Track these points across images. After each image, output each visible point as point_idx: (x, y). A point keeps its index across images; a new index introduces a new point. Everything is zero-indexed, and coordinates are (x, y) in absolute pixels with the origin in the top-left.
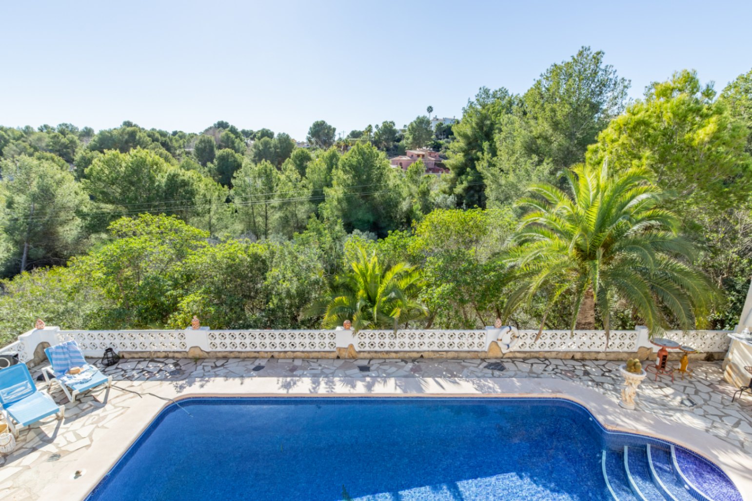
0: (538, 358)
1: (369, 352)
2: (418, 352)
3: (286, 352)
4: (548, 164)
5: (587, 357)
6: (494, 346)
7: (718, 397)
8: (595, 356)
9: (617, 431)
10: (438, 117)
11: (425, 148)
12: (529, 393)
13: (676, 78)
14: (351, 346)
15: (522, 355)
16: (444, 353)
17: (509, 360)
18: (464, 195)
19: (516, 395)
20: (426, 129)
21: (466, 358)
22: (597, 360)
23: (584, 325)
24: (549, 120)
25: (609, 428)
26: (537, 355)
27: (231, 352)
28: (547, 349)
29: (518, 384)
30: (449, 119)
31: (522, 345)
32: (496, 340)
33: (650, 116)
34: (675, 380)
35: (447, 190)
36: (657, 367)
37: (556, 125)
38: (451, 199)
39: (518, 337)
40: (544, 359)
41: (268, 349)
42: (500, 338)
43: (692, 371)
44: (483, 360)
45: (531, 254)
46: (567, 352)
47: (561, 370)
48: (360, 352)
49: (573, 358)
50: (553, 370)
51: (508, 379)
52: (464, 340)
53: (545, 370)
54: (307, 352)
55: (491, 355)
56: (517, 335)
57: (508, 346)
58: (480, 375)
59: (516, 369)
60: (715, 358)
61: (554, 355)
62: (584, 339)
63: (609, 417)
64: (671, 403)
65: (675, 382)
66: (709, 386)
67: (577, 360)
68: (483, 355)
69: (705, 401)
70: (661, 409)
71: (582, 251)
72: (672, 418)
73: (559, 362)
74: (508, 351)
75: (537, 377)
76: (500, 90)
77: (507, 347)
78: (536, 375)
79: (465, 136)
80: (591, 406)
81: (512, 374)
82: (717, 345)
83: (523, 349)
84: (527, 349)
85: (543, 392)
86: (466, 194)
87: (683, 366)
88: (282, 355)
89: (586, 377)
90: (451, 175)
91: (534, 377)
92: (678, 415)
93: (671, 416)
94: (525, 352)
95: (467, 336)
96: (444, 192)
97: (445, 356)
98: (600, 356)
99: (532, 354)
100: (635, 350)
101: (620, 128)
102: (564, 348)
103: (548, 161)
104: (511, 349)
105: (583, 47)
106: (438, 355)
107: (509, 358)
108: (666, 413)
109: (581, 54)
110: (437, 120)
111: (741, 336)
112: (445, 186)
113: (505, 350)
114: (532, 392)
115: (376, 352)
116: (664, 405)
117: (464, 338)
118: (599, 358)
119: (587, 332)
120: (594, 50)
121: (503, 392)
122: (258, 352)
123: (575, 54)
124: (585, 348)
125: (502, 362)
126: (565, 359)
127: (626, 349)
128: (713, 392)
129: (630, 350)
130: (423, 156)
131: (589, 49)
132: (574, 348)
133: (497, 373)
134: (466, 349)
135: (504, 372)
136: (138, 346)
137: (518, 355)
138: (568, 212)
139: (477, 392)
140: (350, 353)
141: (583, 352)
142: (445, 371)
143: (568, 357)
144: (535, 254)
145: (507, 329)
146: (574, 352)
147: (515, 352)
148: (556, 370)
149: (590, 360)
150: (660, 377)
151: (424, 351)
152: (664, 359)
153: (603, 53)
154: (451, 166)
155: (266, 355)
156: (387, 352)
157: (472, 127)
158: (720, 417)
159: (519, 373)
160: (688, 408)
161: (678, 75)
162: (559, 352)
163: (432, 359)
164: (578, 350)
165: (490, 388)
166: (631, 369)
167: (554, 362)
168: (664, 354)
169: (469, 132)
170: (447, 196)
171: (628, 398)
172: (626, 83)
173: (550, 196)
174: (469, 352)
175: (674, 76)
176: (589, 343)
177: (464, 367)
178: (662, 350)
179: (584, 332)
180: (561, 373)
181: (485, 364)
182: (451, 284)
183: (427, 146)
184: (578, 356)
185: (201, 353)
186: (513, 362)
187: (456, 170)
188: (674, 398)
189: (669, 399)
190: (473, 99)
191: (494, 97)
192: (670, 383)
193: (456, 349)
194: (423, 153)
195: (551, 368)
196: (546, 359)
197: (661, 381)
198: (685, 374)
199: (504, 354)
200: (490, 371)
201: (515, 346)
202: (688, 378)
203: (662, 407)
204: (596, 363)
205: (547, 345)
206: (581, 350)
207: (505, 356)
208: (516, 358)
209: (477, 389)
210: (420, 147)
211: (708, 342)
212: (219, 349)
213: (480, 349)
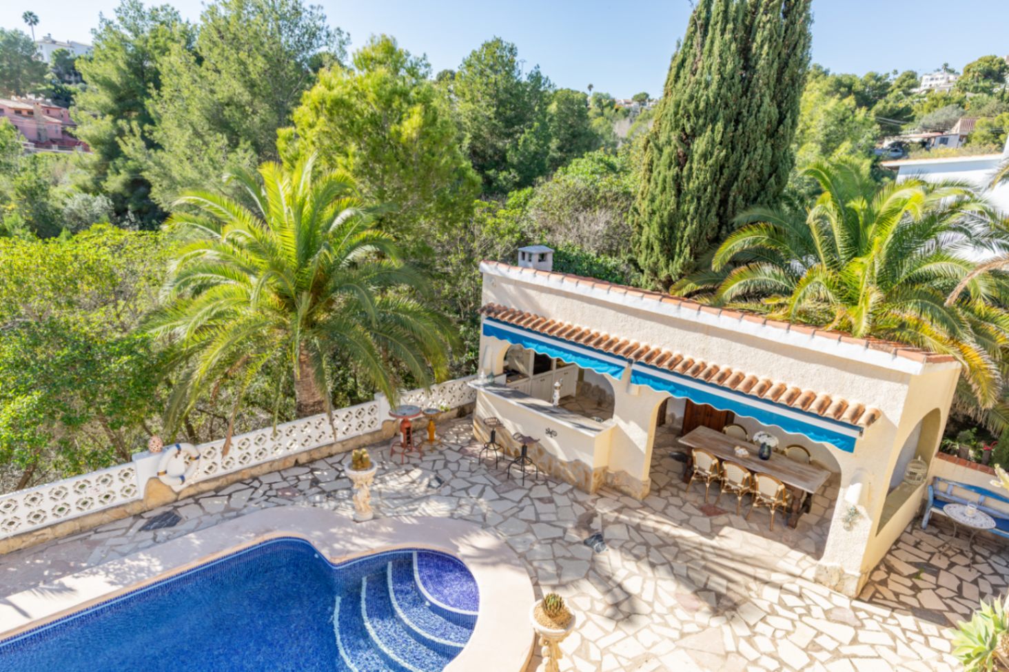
0: (241, 481)
4: (246, 151)
5: (316, 456)
6: (154, 485)
7: (465, 464)
8: (328, 451)
9: (349, 561)
10: (54, 37)
11: (32, 97)
12: (218, 551)
13: (375, 44)
15: (213, 485)
16: (49, 531)
17: (191, 500)
18: (127, 195)
19: (195, 564)
20: (28, 58)
21: (101, 525)
22: (331, 456)
23: (313, 406)
24: (238, 76)
25: (337, 561)
26: (239, 477)
28: (254, 462)
29: (197, 542)
30: (82, 46)
31: (210, 468)
32: (155, 475)
33: (350, 94)
34: (424, 455)
35: (89, 184)
36: (402, 445)
37: (251, 85)
38: (100, 203)
39: (197, 458)
40: (248, 480)
42: (162, 470)
43: (443, 436)
44: (138, 516)
45: (200, 314)
46: (286, 458)
47: (277, 490)
49: (297, 464)
50: (264, 494)
51: (179, 540)
52: (88, 493)
53: (251, 499)
55: (152, 502)
56: (195, 455)
57: (182, 478)
58: (126, 549)
59: (200, 512)
60: (465, 413)
61: (266, 468)
62: (308, 431)
63: (337, 546)
64: (417, 491)
65: (424, 459)
66: (459, 451)
67: (303, 465)
68: (137, 509)
69: (454, 473)
70: (404, 505)
71: (287, 297)
72: (416, 513)
73: (277, 477)
74: (185, 485)
75: (238, 516)
76: (163, 8)
77: (180, 480)
78: (234, 514)
79: (108, 85)
80: (314, 537)
81: (191, 524)
82: (467, 395)
83: (212, 474)
84: (220, 471)
85: (240, 542)
86: (132, 192)
87: (431, 435)
89: (314, 490)
90: (94, 156)
91: (230, 518)
92: (423, 505)
93: (416, 509)
94: (216, 479)
95: (94, 483)
96: (85, 190)
97: (51, 536)
98: (335, 449)
99: (229, 477)
100: (379, 427)
101: (316, 107)
102: (280, 453)
103: (246, 146)
104: (191, 480)
106: (33, 539)
107: (189, 497)
108: (411, 507)
110: (54, 42)
111: (479, 382)
112: (86, 178)
113: (177, 488)
114: (223, 547)
116: (409, 497)
117: (88, 490)
118: (333, 452)
119: (310, 419)
121: (166, 569)
124: (313, 444)
125: (176, 508)
126: (285, 470)
127: (367, 430)
128: (462, 458)
129: (373, 429)
130: (31, 113)
132: (296, 448)
133: (163, 533)
134: (98, 506)
135: (178, 527)
137: (205, 487)
138: (248, 239)
139: (114, 588)
141: (309, 452)
142: (49, 567)
143: (288, 464)
144: (207, 314)
145: (174, 449)
146: (296, 454)
147: (197, 484)
148: (269, 493)
149: (322, 459)
150: (408, 457)
152: (409, 432)
154: (90, 139)
157: (119, 69)
158: (466, 490)
159: (205, 519)
160: (435, 491)
161: (376, 40)
162: (273, 461)
163: (19, 551)
164: (303, 449)
165: (141, 570)
166: (357, 465)
167: (266, 480)
168: (406, 425)
169: (116, 78)
170: (90, 196)
171: (362, 505)
172: (344, 36)
173: (220, 212)
174: (104, 511)
175: (372, 41)
176: (316, 434)
177: (96, 543)
178: (404, 422)
179: (305, 420)
180: (276, 496)
181: (141, 523)
182: (35, 393)
183: (37, 94)
184: (303, 459)
186: (197, 502)
187: (102, 147)
188: (421, 483)
189: (415, 485)
190: (112, 16)
191: (153, 19)
192: (418, 461)
193: (75, 513)
194: (31, 107)
195: (261, 491)
196: (255, 478)
197: (408, 463)
198: (435, 443)
199: (178, 494)
200: (150, 534)
201: (197, 474)
202: (439, 448)
203: (407, 500)
204: (330, 461)
205: (253, 456)
206: (307, 448)
207: (180, 498)
208: (202, 492)
209: (112, 583)
210: (19, 94)
211: (458, 393)
213: (130, 498)
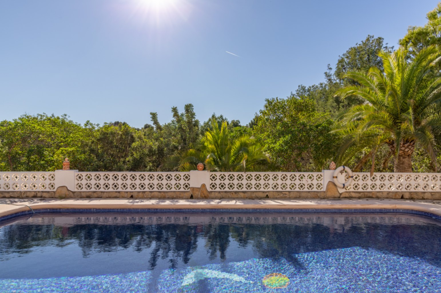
1: (219, 192)
2: (263, 192)
3: (144, 192)
5: (415, 196)
6: (331, 186)
8: (422, 195)
14: (204, 185)
15: (357, 195)
16: (287, 193)
21: (307, 198)
22: (424, 199)
26: (371, 195)
27: (95, 192)
28: (378, 190)
31: (356, 186)
32: (332, 180)
41: (129, 190)
42: (335, 176)
46: (397, 192)
48: (211, 192)
49: (403, 198)
52: (304, 181)
54: (164, 192)
55: (329, 195)
56: (351, 176)
57: (344, 185)
61: (385, 194)
67: (406, 199)
68: (322, 195)
74: (344, 191)
76: (313, 86)
77: (343, 187)
83: (357, 190)
84: (361, 190)
88: (141, 194)
94: (360, 192)
95: (306, 177)
97: (288, 196)
99: (366, 194)
102: (393, 189)
104: (347, 189)
105: (369, 35)
106: (282, 195)
107: (345, 198)
109: (368, 40)
113: (341, 191)
115: (226, 192)
117: (304, 179)
118: (425, 197)
120: (376, 37)
122: (119, 192)
123: (364, 40)
126: (396, 199)
131: (373, 37)
134: (306, 189)
136: (11, 186)
137: (353, 195)
140: (203, 192)
141: (410, 193)
143: (398, 196)
145: (341, 168)
146: (403, 192)
147: (350, 192)
149: (418, 199)
151: (269, 192)
153: (383, 39)
155: (126, 195)
156: (236, 192)
162: (389, 192)
164: (406, 191)
174: (309, 192)
184: (407, 196)
185: (67, 193)
190: (295, 93)
191: (309, 91)
193: (297, 189)
199: (341, 194)
201: (350, 187)
205: (378, 187)
206: (409, 191)
207: (341, 196)
208: (352, 197)
212: (84, 190)
213: (319, 190)
